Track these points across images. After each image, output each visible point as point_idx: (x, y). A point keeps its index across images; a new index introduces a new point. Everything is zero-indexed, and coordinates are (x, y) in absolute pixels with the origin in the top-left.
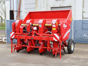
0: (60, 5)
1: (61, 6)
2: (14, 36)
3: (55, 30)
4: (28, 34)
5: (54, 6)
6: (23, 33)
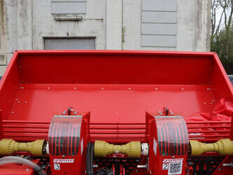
0: (68, 34)
1: (70, 35)
5: (52, 33)
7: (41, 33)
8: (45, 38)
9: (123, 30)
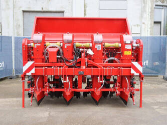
0: (42, 8)
2: (34, 69)
3: (129, 55)
4: (68, 64)
5: (29, 8)
6: (57, 62)
7: (21, 7)
8: (24, 12)
9: (85, 5)
